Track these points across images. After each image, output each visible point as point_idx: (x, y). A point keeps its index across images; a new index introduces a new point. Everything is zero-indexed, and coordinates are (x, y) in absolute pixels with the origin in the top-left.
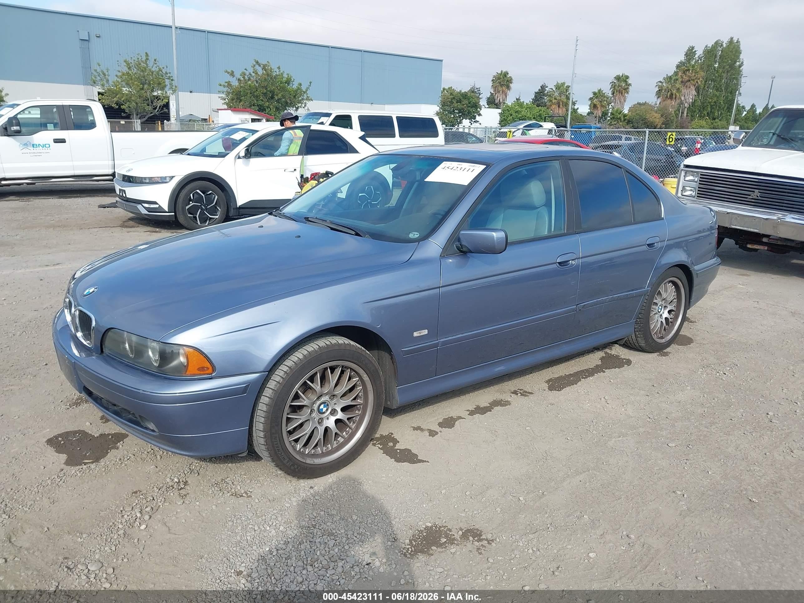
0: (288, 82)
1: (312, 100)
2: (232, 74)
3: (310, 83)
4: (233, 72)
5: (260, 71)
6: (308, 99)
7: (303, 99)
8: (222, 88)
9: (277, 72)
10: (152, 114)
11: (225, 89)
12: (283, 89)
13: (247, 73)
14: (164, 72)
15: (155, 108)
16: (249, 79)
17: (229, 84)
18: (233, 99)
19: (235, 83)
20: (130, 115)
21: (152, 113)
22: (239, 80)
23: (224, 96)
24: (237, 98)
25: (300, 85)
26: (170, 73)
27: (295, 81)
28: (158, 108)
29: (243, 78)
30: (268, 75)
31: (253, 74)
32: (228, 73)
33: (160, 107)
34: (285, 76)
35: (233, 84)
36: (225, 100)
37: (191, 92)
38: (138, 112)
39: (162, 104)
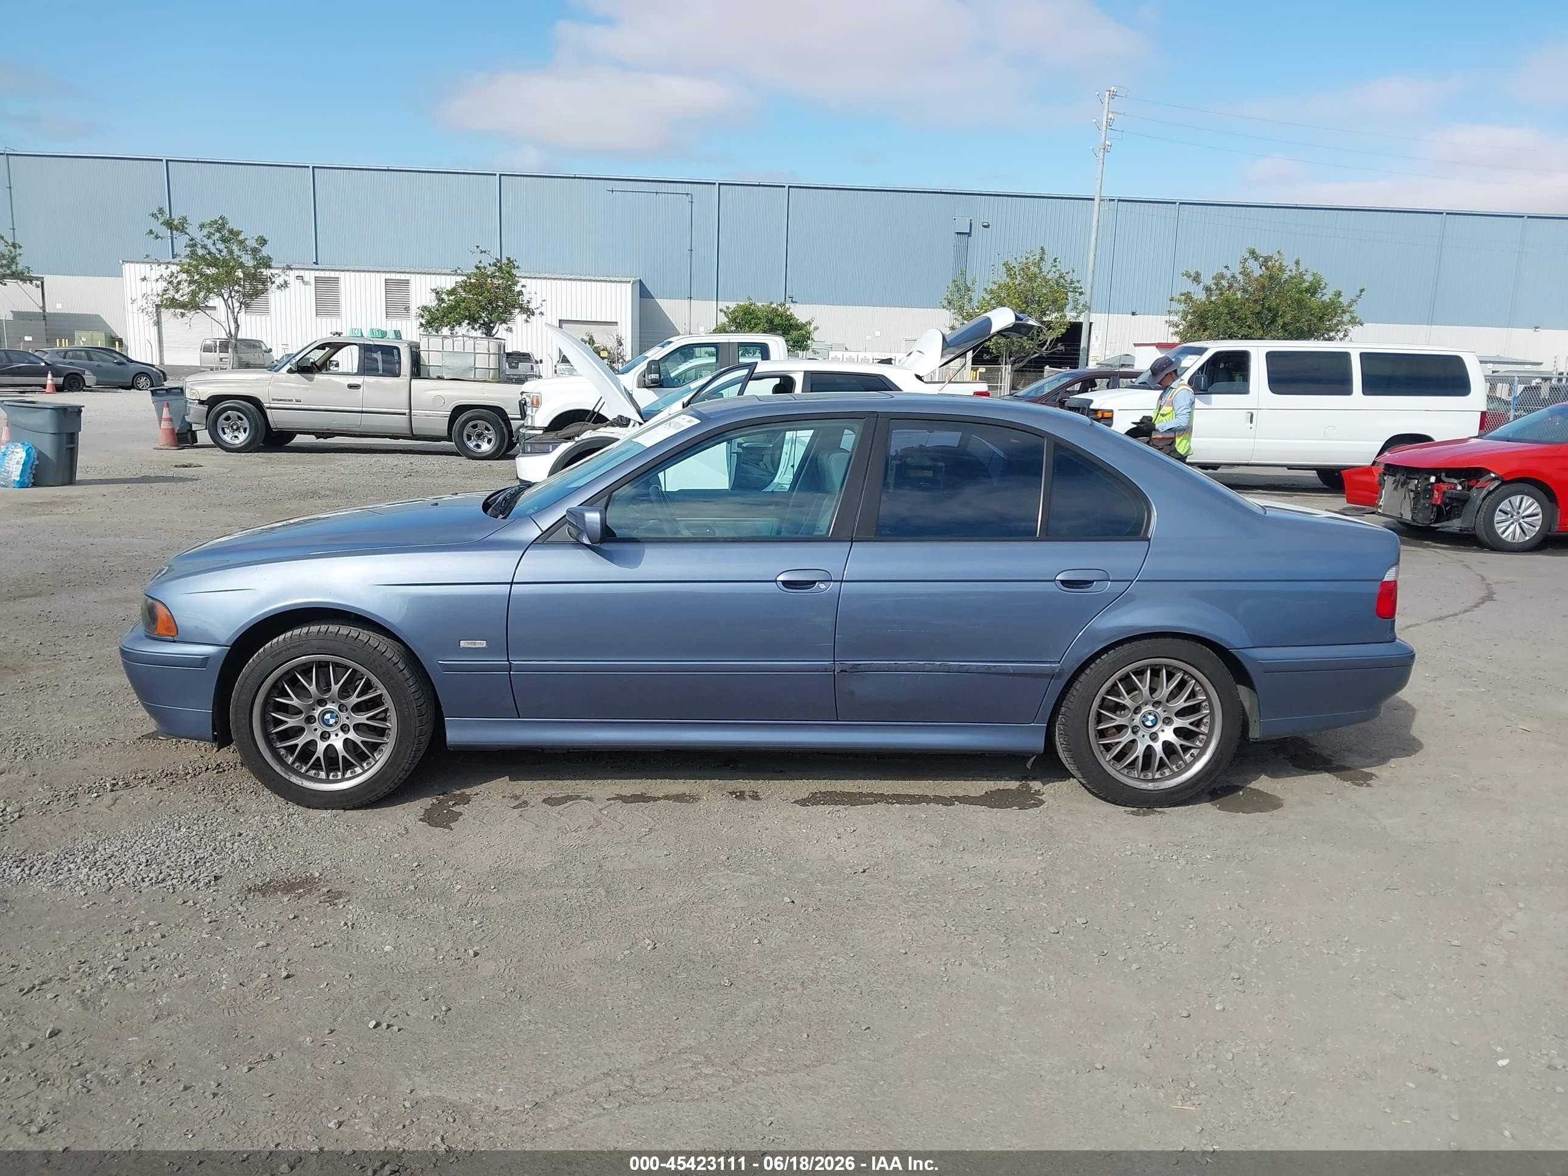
0: (1313, 290)
1: (1361, 325)
2: (1197, 278)
3: (1362, 291)
4: (1198, 275)
5: (1256, 270)
6: (1354, 321)
7: (1341, 323)
8: (1175, 306)
9: (1294, 271)
10: (1036, 355)
11: (1182, 307)
12: (1300, 304)
13: (1228, 274)
14: (1069, 281)
15: (1042, 345)
16: (1230, 287)
17: (1188, 297)
18: (1191, 326)
19: (1200, 296)
20: (998, 357)
21: (1035, 353)
22: (1207, 289)
23: (1175, 318)
24: (1201, 324)
25: (1339, 294)
26: (1078, 282)
27: (1328, 287)
28: (1048, 343)
29: (1215, 284)
30: (1271, 277)
31: (1240, 277)
32: (1189, 276)
33: (1051, 341)
34: (1308, 278)
35: (1195, 297)
36: (1177, 327)
37: (1133, 314)
38: (1011, 352)
39: (1055, 337)
